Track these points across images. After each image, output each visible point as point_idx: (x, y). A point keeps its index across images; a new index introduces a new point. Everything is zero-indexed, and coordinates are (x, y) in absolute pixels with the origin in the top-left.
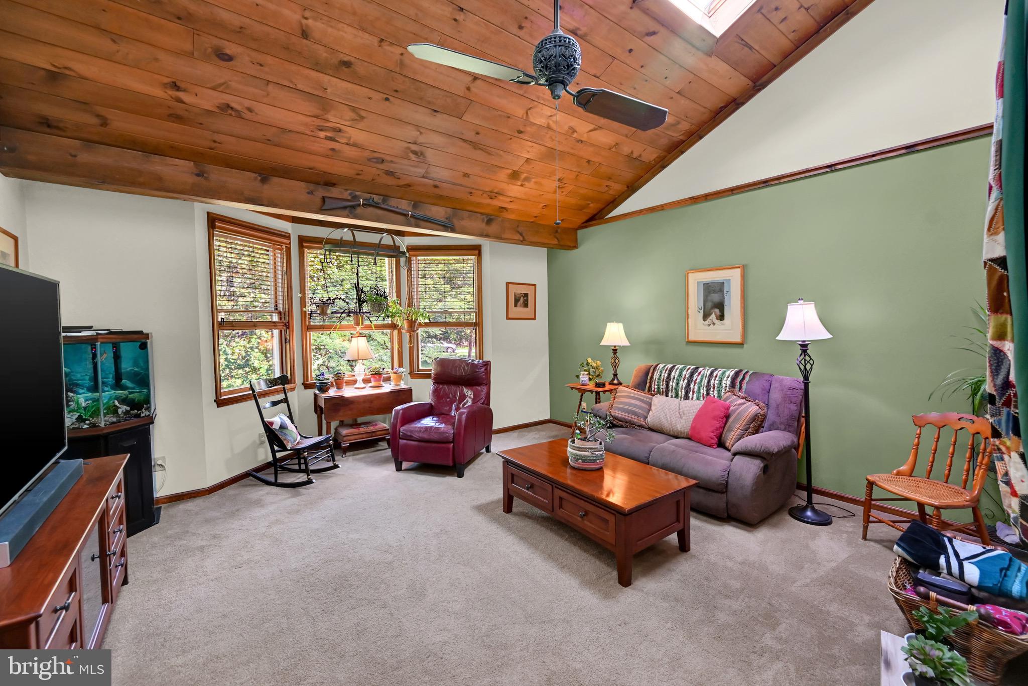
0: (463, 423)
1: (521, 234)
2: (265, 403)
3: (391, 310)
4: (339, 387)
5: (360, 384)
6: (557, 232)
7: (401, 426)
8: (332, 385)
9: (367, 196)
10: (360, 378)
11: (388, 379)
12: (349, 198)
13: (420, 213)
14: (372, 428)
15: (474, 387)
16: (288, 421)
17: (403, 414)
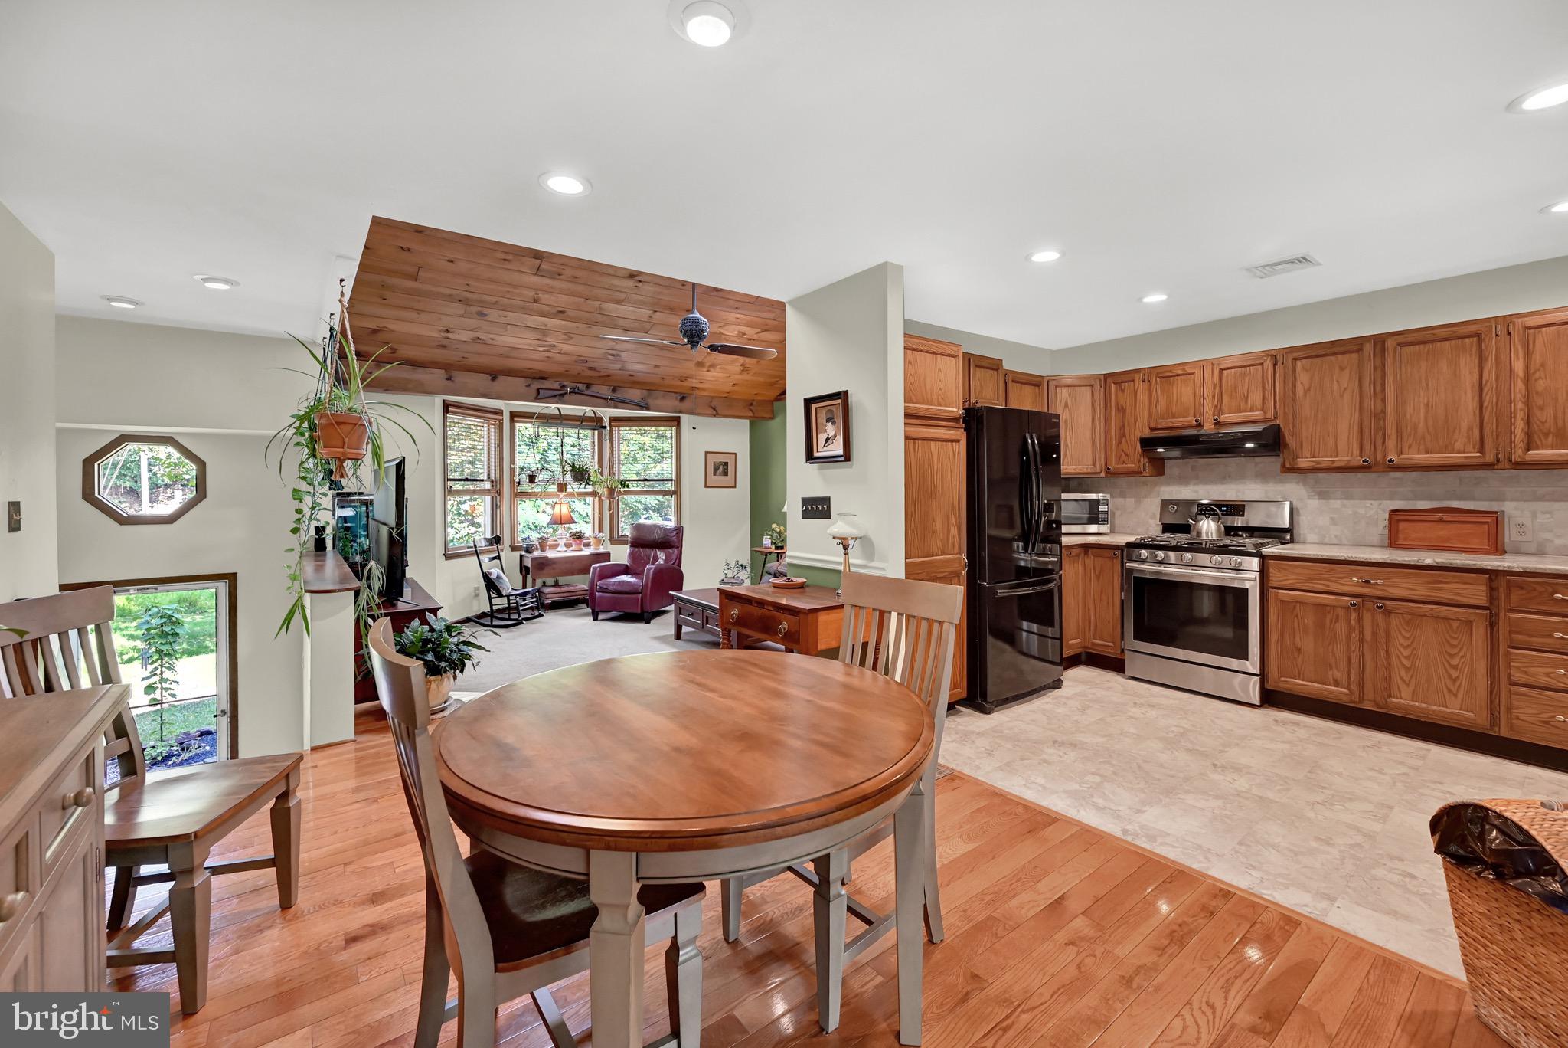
0: (651, 577)
1: (714, 409)
2: (485, 558)
3: (592, 478)
4: (543, 550)
5: (562, 548)
6: (751, 404)
7: (599, 580)
8: (537, 549)
9: (574, 385)
10: (562, 542)
11: (588, 545)
12: (559, 388)
13: (618, 395)
14: (573, 588)
15: (666, 550)
16: (502, 573)
17: (600, 570)
